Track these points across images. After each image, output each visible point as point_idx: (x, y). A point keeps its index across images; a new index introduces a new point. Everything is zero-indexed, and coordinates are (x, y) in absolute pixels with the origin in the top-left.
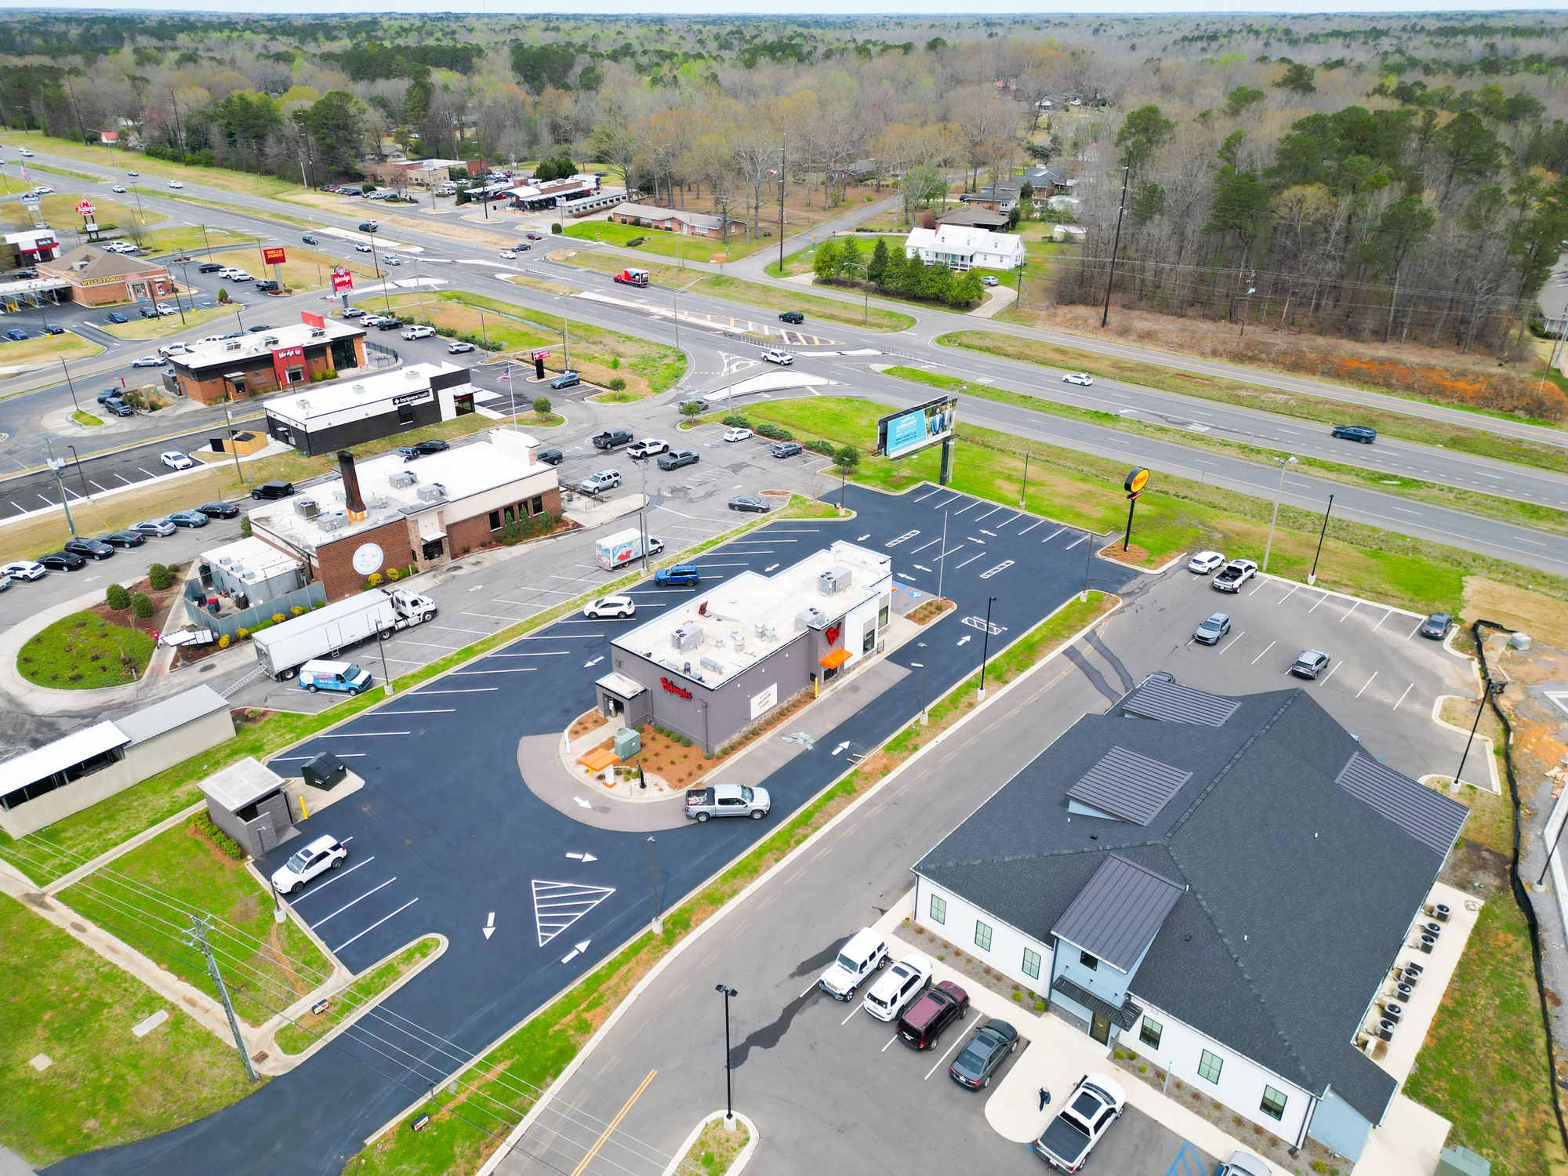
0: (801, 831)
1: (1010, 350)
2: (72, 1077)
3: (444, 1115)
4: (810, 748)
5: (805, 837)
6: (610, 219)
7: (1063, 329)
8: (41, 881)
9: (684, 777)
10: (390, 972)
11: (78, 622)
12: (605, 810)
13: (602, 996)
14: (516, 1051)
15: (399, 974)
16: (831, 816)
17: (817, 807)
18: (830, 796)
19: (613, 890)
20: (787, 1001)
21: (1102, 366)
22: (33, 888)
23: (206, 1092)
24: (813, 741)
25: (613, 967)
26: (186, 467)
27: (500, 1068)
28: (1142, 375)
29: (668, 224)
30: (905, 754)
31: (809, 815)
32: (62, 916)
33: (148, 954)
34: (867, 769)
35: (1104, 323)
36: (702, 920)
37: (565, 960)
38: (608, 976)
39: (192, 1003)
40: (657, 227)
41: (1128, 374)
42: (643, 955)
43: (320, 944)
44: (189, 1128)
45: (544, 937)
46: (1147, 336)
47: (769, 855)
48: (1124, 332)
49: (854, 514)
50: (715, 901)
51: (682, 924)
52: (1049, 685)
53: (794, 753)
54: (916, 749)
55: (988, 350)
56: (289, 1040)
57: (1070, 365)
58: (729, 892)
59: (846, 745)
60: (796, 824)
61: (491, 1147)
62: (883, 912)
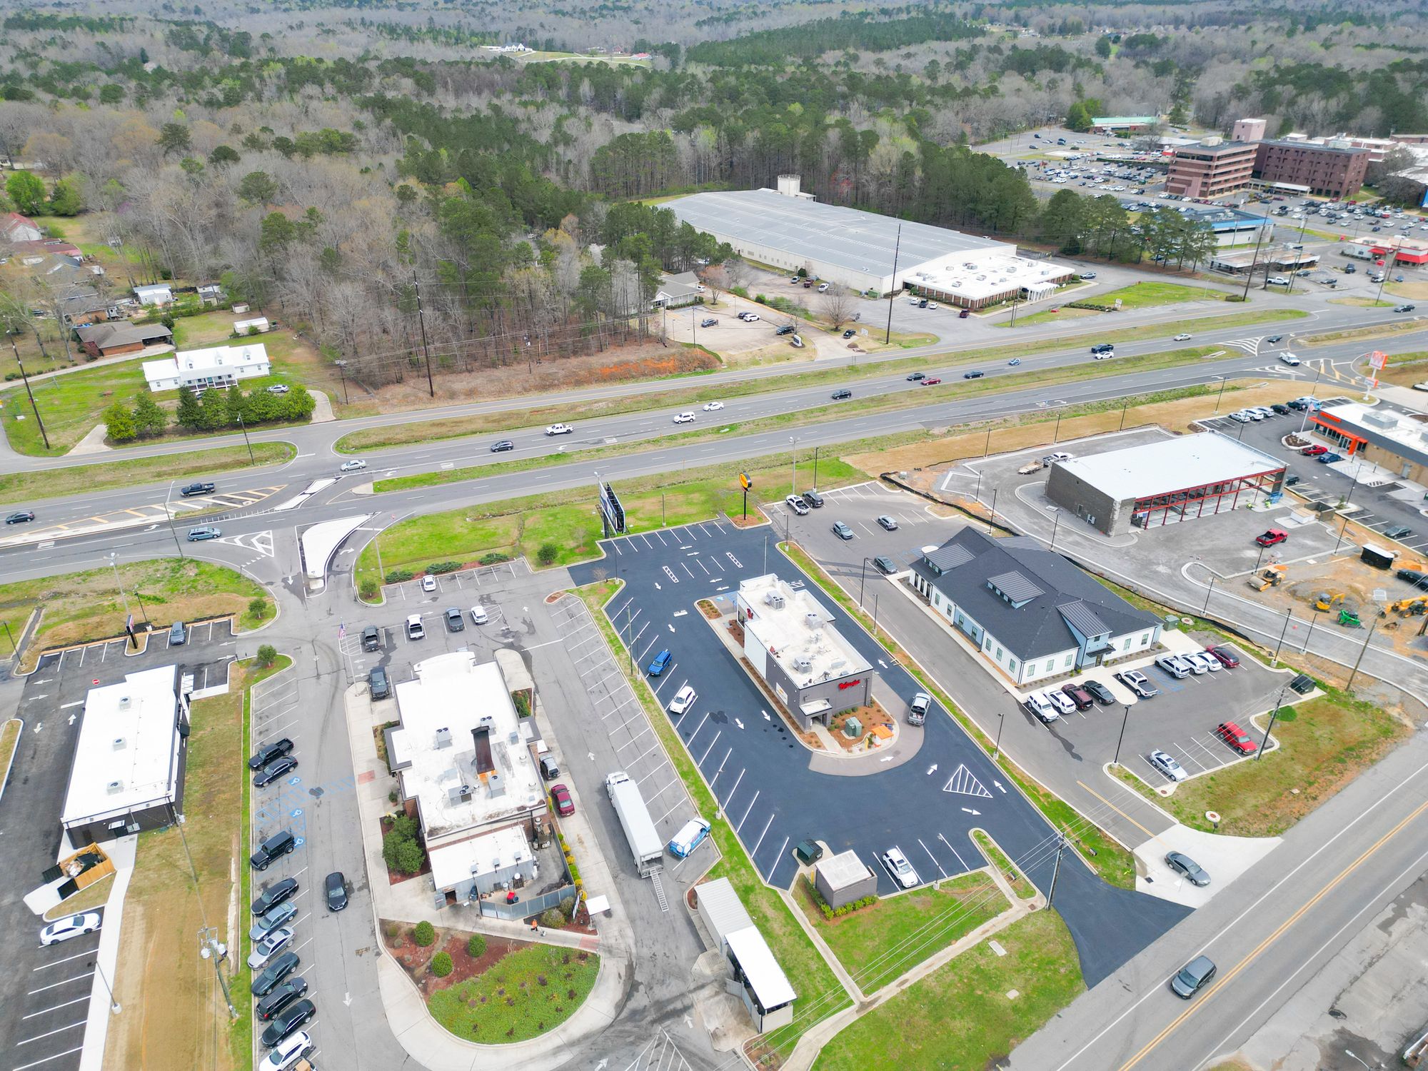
1: (402, 437)
2: (1027, 981)
8: (851, 1003)
10: (992, 852)
12: (898, 752)
14: (1057, 819)
18: (921, 680)
19: (962, 765)
20: (1051, 735)
22: (851, 1009)
25: (1014, 778)
28: (512, 421)
30: (898, 648)
33: (939, 950)
34: (904, 662)
35: (432, 394)
36: (993, 743)
37: (1005, 791)
38: (1020, 781)
39: (984, 932)
41: (504, 423)
42: (1010, 767)
43: (960, 875)
44: (1073, 936)
45: (987, 794)
46: (471, 393)
48: (452, 395)
50: (981, 736)
54: (895, 644)
56: (1024, 893)
59: (882, 662)
61: (1106, 836)
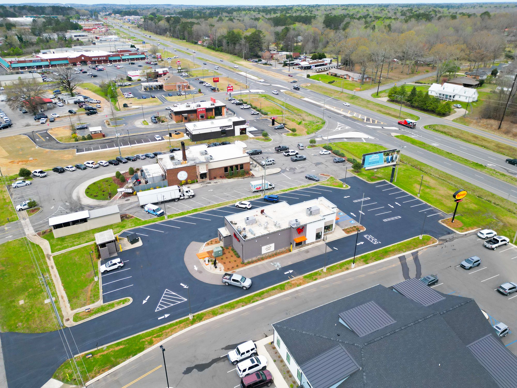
0: (257, 298)
1: (454, 134)
2: (24, 309)
3: (98, 356)
4: (278, 269)
5: (257, 301)
6: (327, 74)
7: (481, 128)
8: (52, 252)
9: (230, 268)
10: (112, 306)
11: (106, 180)
12: (200, 272)
13: (162, 334)
14: (128, 343)
15: (114, 307)
16: (270, 296)
17: (267, 291)
18: (274, 289)
19: (186, 300)
20: (215, 357)
21: (492, 145)
22: (50, 253)
23: (49, 325)
24: (280, 267)
25: (171, 326)
26: (160, 140)
27: (121, 347)
28: (507, 151)
29: (345, 77)
30: (310, 281)
31: (263, 293)
32: (51, 263)
33: (61, 280)
34: (293, 282)
35: (499, 128)
36: (207, 319)
37: (159, 319)
38: (168, 328)
39: (62, 297)
40: (342, 77)
42: (182, 325)
43: (101, 291)
45: (158, 309)
47: (241, 303)
48: (507, 132)
49: (349, 187)
50: (214, 314)
51: (200, 318)
52: (384, 269)
53: (271, 269)
54: (316, 280)
55: (445, 133)
56: (76, 318)
57: (477, 143)
58: (221, 312)
59: (291, 271)
60: (256, 295)
61: (104, 371)
62: (266, 336)
